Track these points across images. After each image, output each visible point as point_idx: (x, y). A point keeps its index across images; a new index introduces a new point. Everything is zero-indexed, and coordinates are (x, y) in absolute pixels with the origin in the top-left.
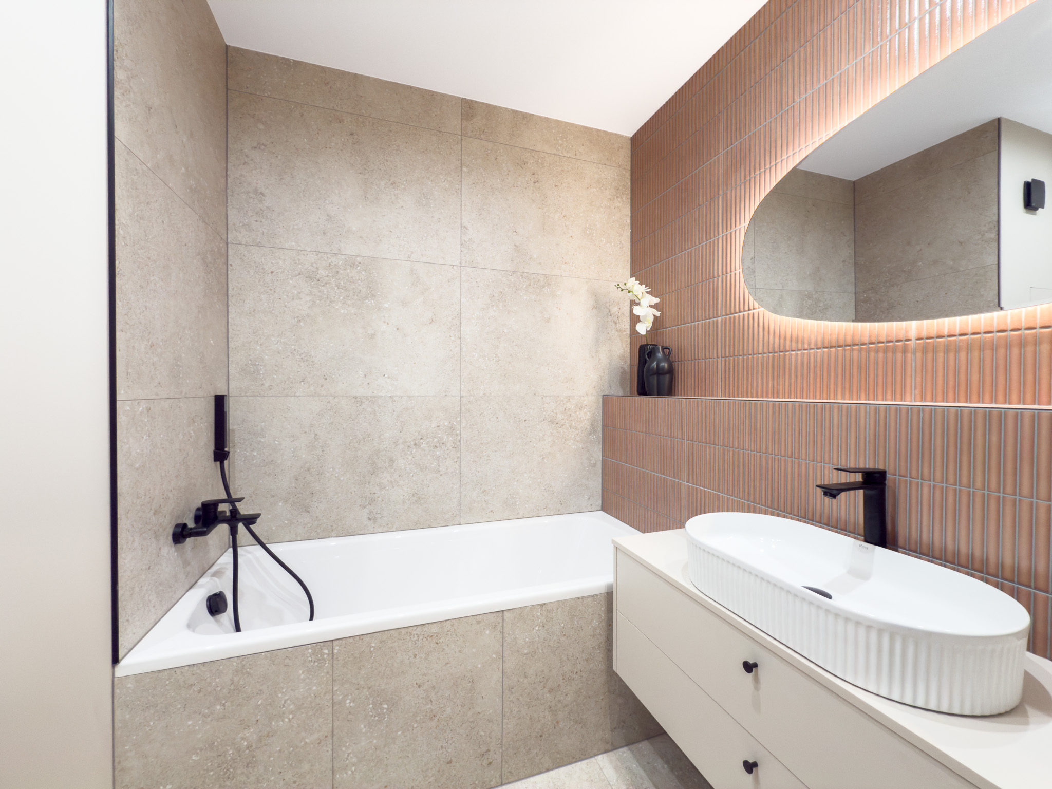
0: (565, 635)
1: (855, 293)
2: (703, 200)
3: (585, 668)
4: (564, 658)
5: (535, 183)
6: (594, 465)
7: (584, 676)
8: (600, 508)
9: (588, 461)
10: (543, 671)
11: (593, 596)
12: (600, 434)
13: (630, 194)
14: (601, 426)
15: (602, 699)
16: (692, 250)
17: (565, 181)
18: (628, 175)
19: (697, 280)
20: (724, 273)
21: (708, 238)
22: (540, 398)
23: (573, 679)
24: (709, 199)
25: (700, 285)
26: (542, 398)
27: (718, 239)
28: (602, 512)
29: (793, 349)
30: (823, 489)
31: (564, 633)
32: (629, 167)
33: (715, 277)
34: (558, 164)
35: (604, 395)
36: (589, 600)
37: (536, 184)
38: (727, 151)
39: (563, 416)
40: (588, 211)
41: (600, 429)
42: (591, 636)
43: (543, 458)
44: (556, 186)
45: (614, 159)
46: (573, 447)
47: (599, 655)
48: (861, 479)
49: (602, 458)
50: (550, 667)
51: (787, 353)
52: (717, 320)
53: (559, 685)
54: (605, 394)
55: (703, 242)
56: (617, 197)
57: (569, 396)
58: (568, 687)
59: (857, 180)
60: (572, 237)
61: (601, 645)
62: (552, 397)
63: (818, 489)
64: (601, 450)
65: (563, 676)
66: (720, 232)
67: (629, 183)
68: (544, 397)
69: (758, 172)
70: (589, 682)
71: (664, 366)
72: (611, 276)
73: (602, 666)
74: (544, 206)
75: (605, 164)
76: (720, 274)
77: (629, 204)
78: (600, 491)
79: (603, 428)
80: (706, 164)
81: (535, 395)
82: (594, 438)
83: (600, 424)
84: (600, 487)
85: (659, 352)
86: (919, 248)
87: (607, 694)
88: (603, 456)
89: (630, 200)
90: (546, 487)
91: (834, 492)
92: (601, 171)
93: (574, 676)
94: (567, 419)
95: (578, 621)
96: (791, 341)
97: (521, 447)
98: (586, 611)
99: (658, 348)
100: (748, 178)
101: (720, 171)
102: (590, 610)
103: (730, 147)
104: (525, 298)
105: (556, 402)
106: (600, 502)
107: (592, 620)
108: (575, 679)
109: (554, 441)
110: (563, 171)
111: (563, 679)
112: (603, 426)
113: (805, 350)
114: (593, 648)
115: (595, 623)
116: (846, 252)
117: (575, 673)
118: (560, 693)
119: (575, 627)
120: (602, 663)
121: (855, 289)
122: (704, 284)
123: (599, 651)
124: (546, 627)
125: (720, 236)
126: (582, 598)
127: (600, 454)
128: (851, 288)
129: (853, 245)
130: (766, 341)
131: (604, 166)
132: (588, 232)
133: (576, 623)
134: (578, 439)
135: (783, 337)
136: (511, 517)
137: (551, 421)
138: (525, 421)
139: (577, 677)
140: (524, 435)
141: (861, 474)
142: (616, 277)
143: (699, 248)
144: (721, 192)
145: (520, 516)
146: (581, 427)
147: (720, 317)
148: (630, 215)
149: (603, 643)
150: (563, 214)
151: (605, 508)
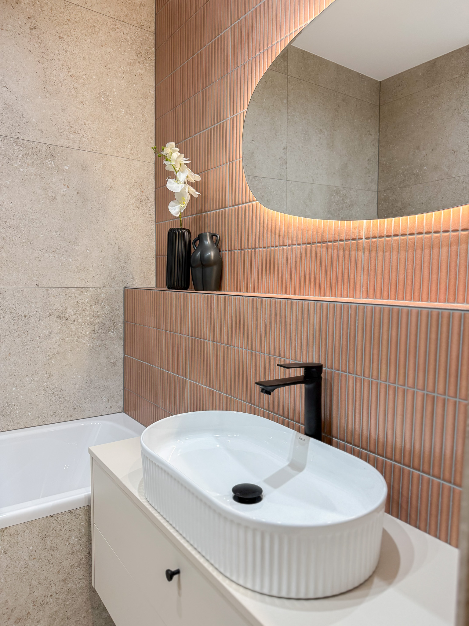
0: (34, 558)
1: (378, 192)
2: (215, 78)
3: (62, 589)
4: (34, 583)
5: (31, 29)
6: (114, 364)
7: (61, 597)
8: (121, 410)
9: (107, 360)
10: (6, 602)
11: (70, 511)
12: (122, 330)
13: (154, 61)
14: (122, 321)
15: (84, 617)
16: (205, 132)
17: (73, 33)
18: (152, 39)
19: (209, 166)
20: (231, 160)
21: (219, 121)
22: (44, 290)
23: (47, 603)
24: (219, 77)
25: (212, 171)
26: (47, 290)
27: (226, 122)
28: (123, 413)
29: (281, 244)
30: (260, 386)
31: (34, 557)
32: (153, 29)
33: (223, 164)
34: (63, 10)
35: (125, 288)
36: (64, 516)
37: (33, 31)
38: (235, 25)
39: (75, 311)
40: (103, 73)
41: (121, 324)
42: (68, 554)
43: (49, 359)
44: (60, 37)
45: (134, 16)
46: (89, 345)
47: (79, 573)
48: (302, 374)
49: (124, 356)
50: (15, 596)
51: (277, 248)
52: (225, 211)
53: (29, 613)
54: (128, 286)
55: (215, 124)
56: (139, 63)
57: (82, 288)
58: (41, 613)
59: (383, 81)
60: (82, 102)
61: (81, 562)
62: (59, 289)
63: (258, 386)
64: (123, 347)
65: (34, 602)
66: (229, 115)
67: (153, 49)
68: (49, 289)
69: (258, 53)
70: (68, 603)
71: (210, 256)
72: (132, 154)
73: (83, 583)
74: (45, 60)
75: (123, 21)
76: (228, 161)
77: (153, 73)
78: (122, 391)
79: (124, 324)
80: (218, 37)
81: (37, 286)
82: (114, 334)
83: (121, 319)
84: (122, 387)
85: (207, 240)
86: (424, 153)
87: (90, 611)
88: (124, 354)
89: (154, 68)
90: (54, 391)
91: (270, 388)
92: (118, 28)
93: (48, 600)
94: (80, 314)
95: (51, 541)
96: (280, 236)
97: (20, 347)
98: (62, 528)
99: (206, 235)
100: (250, 58)
101: (229, 47)
102: (67, 527)
103: (237, 22)
104: (21, 170)
105: (66, 295)
106: (121, 403)
107: (70, 537)
108: (49, 603)
109: (64, 339)
110: (69, 20)
111: (34, 605)
112: (125, 321)
113: (289, 245)
114: (71, 566)
115: (74, 540)
116: (371, 151)
117: (49, 596)
118: (30, 621)
119: (48, 547)
120: (84, 580)
121: (378, 187)
122: (215, 170)
123: (79, 569)
124: (9, 553)
125: (228, 119)
126: (57, 515)
127: (122, 351)
128: (374, 187)
129: (377, 144)
130: (261, 236)
131: (122, 23)
132: (102, 99)
133: (49, 543)
134: (94, 336)
135: (273, 231)
136: (9, 428)
137: (60, 317)
138: (25, 316)
139: (51, 600)
140: (24, 333)
141: (303, 368)
142: (138, 154)
143: (211, 129)
144: (229, 70)
145: (22, 425)
146: (98, 323)
147: (227, 207)
148: (154, 85)
149: (84, 559)
150: (70, 74)
151: (126, 410)
